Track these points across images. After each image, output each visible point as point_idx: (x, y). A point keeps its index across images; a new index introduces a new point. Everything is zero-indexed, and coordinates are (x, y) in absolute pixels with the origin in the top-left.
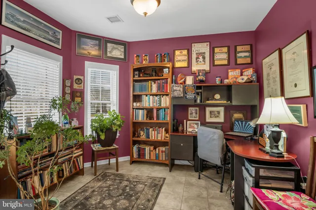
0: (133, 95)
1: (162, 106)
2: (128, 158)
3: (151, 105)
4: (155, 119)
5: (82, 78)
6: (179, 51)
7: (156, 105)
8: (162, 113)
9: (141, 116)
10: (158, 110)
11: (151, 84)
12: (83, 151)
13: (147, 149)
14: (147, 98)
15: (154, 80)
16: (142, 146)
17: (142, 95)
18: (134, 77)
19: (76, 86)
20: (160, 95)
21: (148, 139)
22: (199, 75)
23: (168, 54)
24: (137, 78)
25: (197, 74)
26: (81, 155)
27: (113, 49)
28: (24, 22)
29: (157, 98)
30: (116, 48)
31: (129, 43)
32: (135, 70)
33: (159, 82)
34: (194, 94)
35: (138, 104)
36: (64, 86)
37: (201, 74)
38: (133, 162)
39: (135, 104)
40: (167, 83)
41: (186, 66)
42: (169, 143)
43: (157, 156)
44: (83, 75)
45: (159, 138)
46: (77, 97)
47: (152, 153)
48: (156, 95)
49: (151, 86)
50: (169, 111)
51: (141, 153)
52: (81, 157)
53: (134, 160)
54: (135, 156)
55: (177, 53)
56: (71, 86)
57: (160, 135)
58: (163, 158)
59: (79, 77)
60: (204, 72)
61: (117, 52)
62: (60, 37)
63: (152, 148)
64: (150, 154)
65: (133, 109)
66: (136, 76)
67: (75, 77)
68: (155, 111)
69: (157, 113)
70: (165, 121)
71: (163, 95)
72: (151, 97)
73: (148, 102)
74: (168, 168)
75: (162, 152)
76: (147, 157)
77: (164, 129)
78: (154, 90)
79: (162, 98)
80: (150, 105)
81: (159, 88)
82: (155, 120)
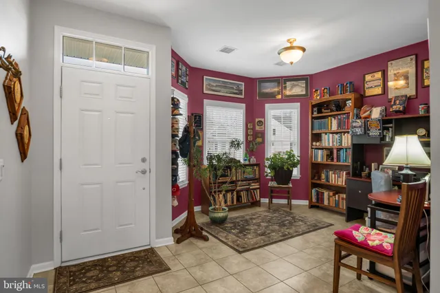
0: (312, 134)
1: (343, 145)
2: (306, 203)
3: (331, 145)
4: (335, 160)
5: (262, 120)
6: (371, 75)
7: (336, 145)
8: (342, 153)
9: (320, 157)
10: (339, 150)
11: (331, 120)
12: (260, 185)
13: (326, 194)
14: (327, 136)
15: (334, 116)
16: (321, 190)
17: (321, 133)
18: (312, 113)
19: (257, 128)
20: (341, 133)
21: (328, 183)
22: (395, 104)
23: (351, 83)
24: (316, 114)
25: (393, 103)
26: (258, 188)
27: (293, 86)
28: (216, 86)
29: (336, 136)
30: (297, 85)
31: (311, 76)
32: (313, 106)
33: (339, 117)
34: (379, 130)
35: (318, 144)
36: (247, 129)
37: (398, 102)
38: (312, 206)
39: (314, 143)
40: (348, 118)
41: (380, 93)
42: (347, 190)
43: (337, 204)
44: (263, 116)
45: (340, 183)
46: (258, 137)
47: (331, 199)
48: (337, 133)
49: (331, 123)
50: (350, 152)
51: (320, 197)
52: (258, 191)
53: (313, 204)
54: (314, 200)
55: (368, 77)
56: (254, 129)
57: (340, 180)
58: (343, 206)
59: (260, 119)
60: (404, 98)
61: (299, 89)
62: (243, 88)
63: (331, 194)
64: (329, 199)
65: (312, 148)
66: (315, 113)
67: (257, 120)
68: (335, 151)
69: (337, 153)
70: (346, 164)
71: (345, 133)
72: (331, 135)
73: (328, 141)
74: (344, 218)
75: (343, 199)
76: (326, 202)
77: (344, 173)
78: (334, 127)
79: (343, 137)
80: (329, 144)
81: (339, 125)
82: (335, 162)
